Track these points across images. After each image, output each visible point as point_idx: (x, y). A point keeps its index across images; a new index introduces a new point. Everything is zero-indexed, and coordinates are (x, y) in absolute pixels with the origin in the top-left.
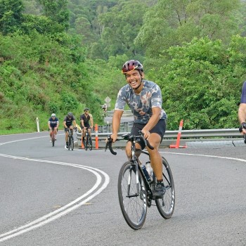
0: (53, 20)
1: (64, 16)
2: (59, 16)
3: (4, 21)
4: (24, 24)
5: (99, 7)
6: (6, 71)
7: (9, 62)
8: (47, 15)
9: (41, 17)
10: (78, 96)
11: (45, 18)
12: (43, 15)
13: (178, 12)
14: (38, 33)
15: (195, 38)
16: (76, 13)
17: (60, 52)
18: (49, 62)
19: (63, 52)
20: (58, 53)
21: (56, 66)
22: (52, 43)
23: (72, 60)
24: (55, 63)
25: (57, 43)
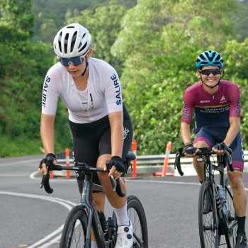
17: (24, 64)
18: (10, 75)
19: (27, 64)
20: (21, 66)
21: (18, 81)
22: (14, 53)
23: (37, 73)
24: (17, 78)
25: (19, 53)
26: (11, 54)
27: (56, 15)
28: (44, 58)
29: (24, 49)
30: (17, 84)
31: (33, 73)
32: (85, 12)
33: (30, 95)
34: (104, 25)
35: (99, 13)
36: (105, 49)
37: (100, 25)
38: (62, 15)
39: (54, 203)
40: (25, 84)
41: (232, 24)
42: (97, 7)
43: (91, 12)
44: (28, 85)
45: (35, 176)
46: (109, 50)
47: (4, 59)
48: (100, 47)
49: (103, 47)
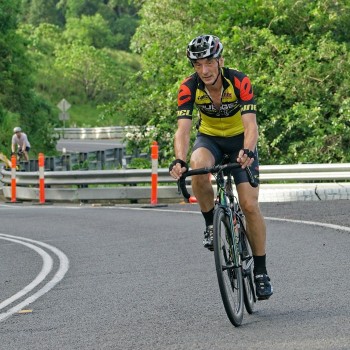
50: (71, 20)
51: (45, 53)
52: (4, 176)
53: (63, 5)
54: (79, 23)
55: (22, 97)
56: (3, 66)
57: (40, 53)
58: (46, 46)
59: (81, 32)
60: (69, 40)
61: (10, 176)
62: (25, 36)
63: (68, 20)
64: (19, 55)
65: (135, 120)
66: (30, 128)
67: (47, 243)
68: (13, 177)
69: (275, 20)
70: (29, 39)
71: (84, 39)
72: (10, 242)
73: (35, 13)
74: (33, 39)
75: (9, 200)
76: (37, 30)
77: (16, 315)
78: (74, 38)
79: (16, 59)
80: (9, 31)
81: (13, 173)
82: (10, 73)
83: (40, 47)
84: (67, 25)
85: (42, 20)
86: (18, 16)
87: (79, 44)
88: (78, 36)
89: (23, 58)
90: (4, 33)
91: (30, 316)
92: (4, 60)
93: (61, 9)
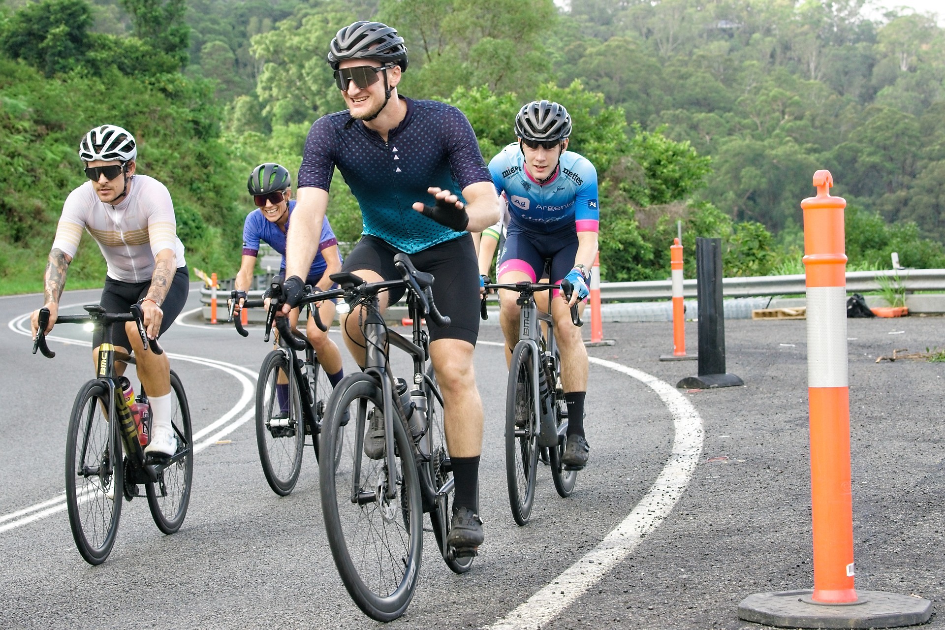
0: (154, 46)
1: (177, 40)
2: (166, 38)
3: (48, 47)
4: (91, 54)
5: (254, 20)
6: (50, 155)
7: (58, 135)
8: (141, 36)
9: (130, 40)
10: (206, 210)
11: (137, 42)
12: (133, 35)
13: (422, 33)
14: (119, 74)
15: (460, 89)
16: (203, 32)
17: (168, 115)
18: (143, 136)
19: (175, 114)
20: (163, 118)
21: (158, 146)
22: (152, 95)
23: (193, 132)
24: (157, 140)
25: (161, 95)
26: (146, 97)
27: (230, 28)
28: (207, 106)
29: (170, 88)
30: (156, 152)
31: (185, 132)
32: (284, 24)
33: (179, 171)
34: (317, 48)
35: (308, 27)
36: (319, 92)
37: (310, 48)
38: (242, 28)
39: (216, 370)
40: (170, 152)
41: (550, 54)
42: (305, 15)
43: (294, 24)
44: (176, 154)
45: (184, 320)
46: (325, 95)
47: (132, 106)
48: (310, 88)
49: (314, 88)
50: (278, 127)
51: (250, 164)
52: (204, 295)
53: (269, 112)
54: (287, 131)
55: (225, 211)
56: (204, 177)
57: (244, 164)
58: (251, 156)
59: (289, 141)
60: (276, 149)
61: (209, 296)
62: (228, 145)
63: (274, 128)
64: (221, 166)
65: (346, 236)
66: (232, 245)
67: (249, 368)
68: (214, 297)
69: (496, 130)
70: (233, 148)
71: (291, 148)
72: (208, 367)
73: (239, 120)
74: (236, 148)
75: (209, 321)
76: (241, 139)
77: (213, 446)
78: (281, 147)
79: (218, 170)
80: (211, 140)
81: (214, 293)
82: (212, 185)
83: (243, 158)
84: (274, 134)
85: (247, 127)
86: (221, 124)
87: (286, 154)
88: (285, 145)
89: (226, 168)
90: (205, 141)
91: (228, 447)
92: (205, 171)
93: (266, 117)
